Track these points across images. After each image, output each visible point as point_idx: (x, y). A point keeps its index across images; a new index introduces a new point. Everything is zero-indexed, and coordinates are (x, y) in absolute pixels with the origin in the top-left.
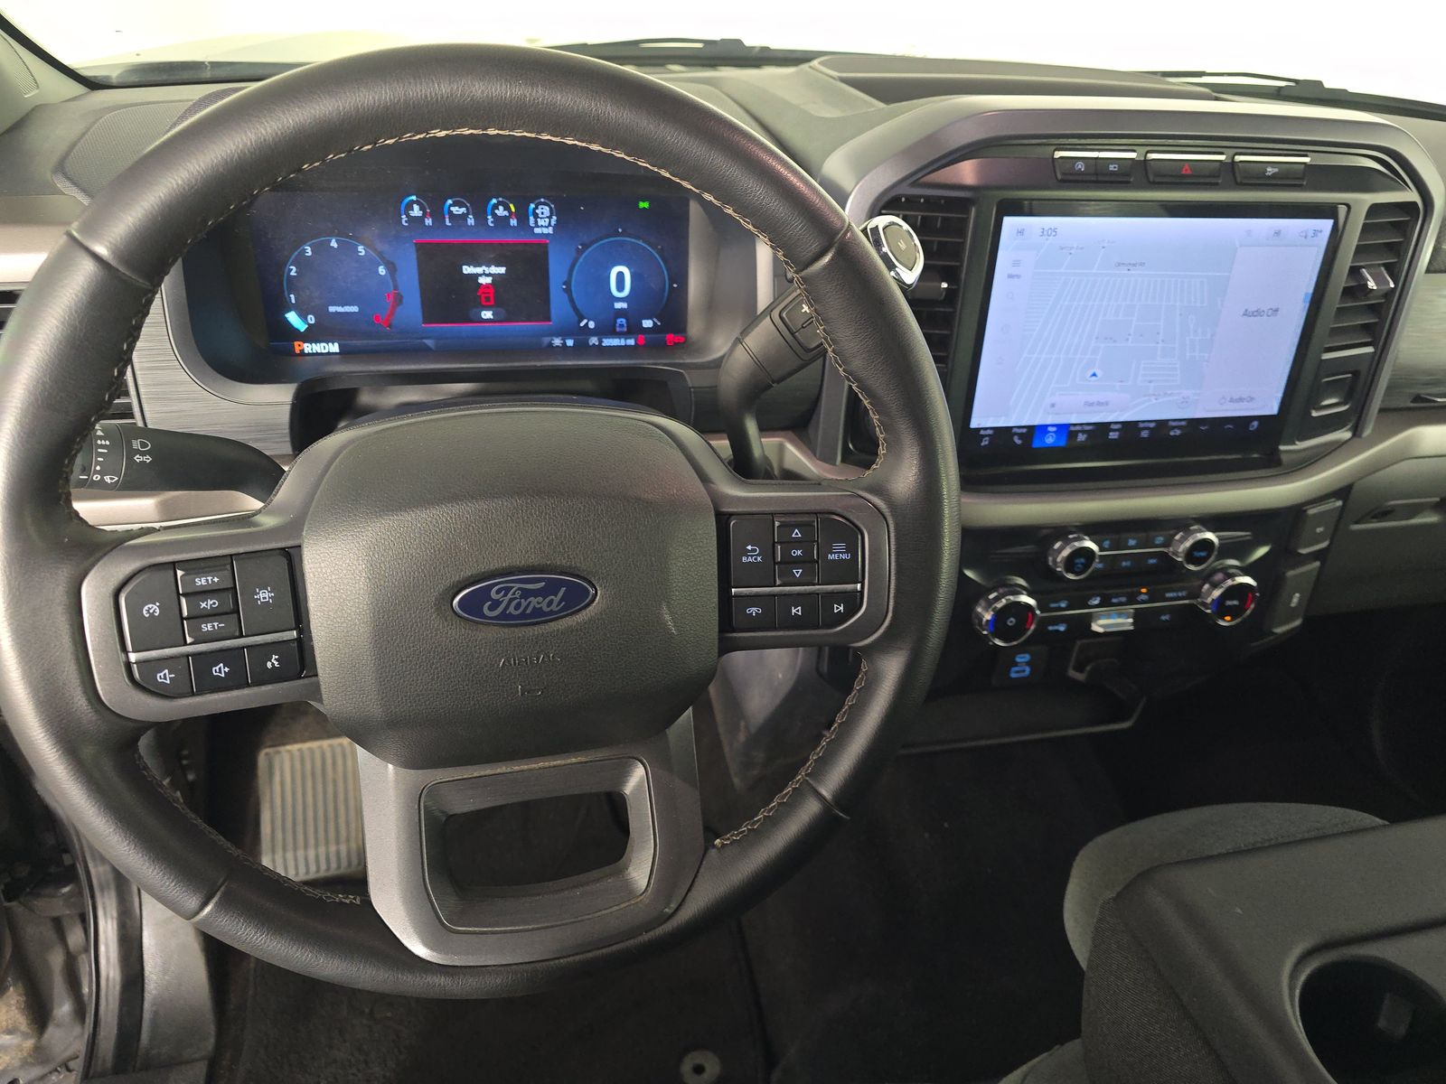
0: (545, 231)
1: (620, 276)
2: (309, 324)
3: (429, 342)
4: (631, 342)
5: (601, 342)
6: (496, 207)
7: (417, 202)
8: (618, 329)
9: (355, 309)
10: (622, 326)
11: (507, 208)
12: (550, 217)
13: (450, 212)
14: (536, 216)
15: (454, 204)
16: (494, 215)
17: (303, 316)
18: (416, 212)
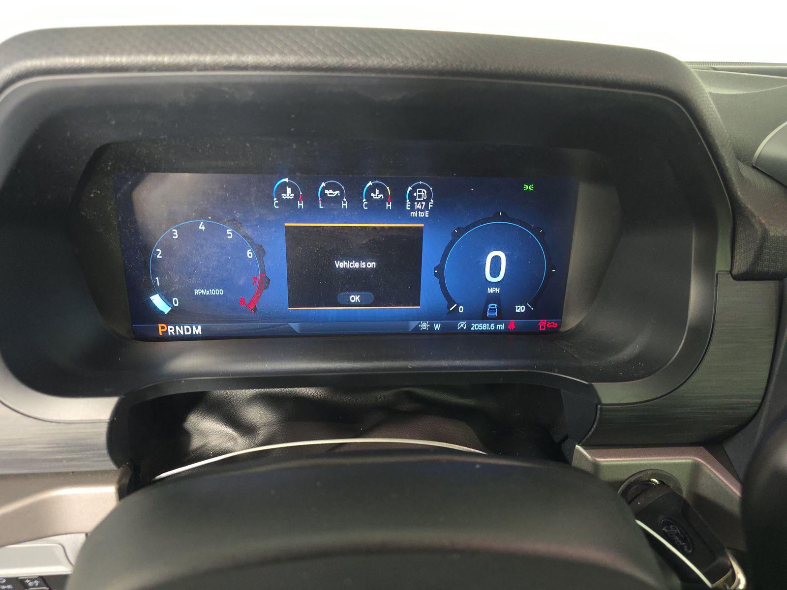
0: (421, 214)
1: (496, 261)
2: (173, 307)
3: (295, 326)
4: (502, 327)
5: (469, 326)
6: (372, 190)
7: (289, 185)
8: (488, 314)
9: (220, 292)
10: (492, 310)
11: (383, 191)
12: (427, 201)
13: (324, 195)
14: (413, 199)
15: (328, 187)
16: (369, 198)
17: (168, 299)
18: (289, 194)
